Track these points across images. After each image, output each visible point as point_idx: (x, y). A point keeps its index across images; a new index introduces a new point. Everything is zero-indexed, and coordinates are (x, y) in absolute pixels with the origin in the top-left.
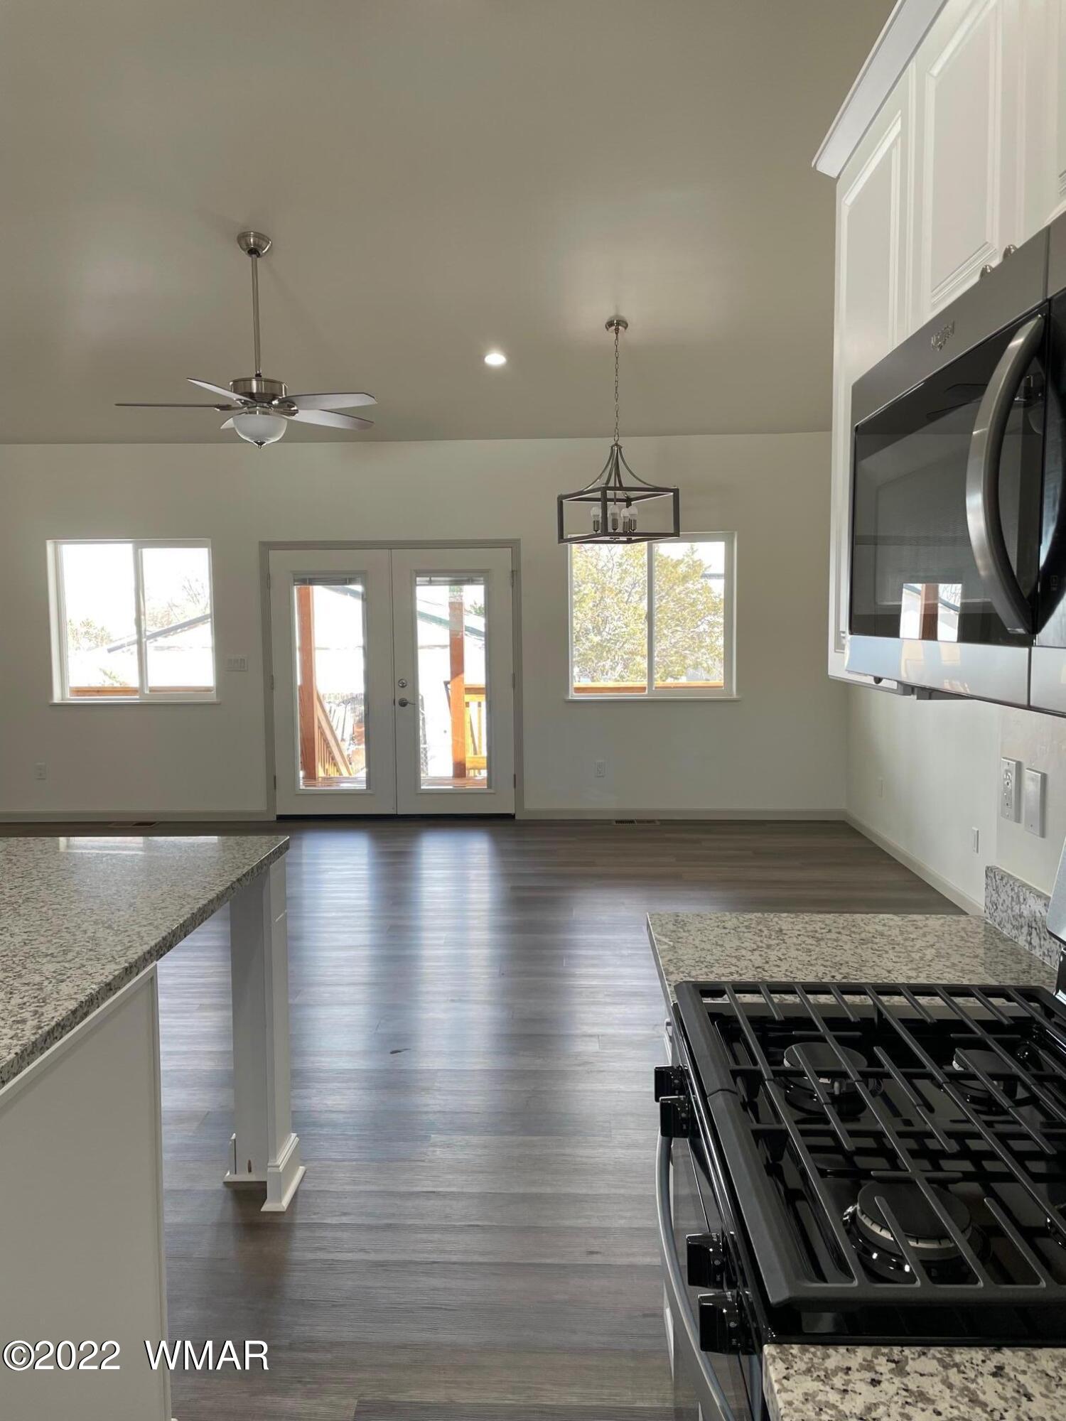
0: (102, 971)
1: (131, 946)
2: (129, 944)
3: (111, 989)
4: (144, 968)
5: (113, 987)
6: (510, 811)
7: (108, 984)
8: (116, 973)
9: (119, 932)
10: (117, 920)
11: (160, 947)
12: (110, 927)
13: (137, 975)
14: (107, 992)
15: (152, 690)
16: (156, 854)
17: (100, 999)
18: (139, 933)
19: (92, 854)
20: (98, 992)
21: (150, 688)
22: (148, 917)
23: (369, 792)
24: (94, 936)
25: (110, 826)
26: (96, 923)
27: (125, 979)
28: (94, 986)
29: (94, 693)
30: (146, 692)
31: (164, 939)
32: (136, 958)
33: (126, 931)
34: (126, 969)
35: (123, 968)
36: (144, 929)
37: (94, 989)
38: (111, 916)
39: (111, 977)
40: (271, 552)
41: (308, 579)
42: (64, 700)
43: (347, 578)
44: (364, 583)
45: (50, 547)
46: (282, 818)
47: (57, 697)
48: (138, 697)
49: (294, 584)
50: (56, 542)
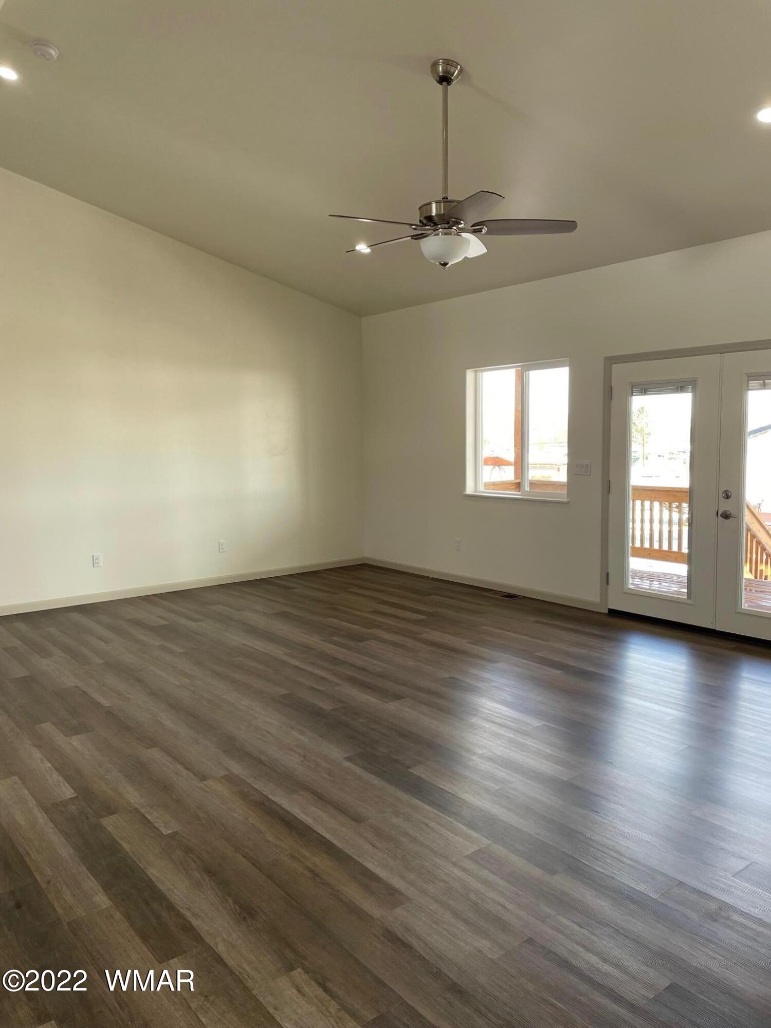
23: (689, 601)
40: (614, 365)
41: (644, 389)
42: (476, 492)
43: (679, 387)
44: (694, 391)
45: (470, 375)
46: (613, 613)
47: (470, 489)
48: (520, 493)
49: (632, 395)
50: (476, 370)
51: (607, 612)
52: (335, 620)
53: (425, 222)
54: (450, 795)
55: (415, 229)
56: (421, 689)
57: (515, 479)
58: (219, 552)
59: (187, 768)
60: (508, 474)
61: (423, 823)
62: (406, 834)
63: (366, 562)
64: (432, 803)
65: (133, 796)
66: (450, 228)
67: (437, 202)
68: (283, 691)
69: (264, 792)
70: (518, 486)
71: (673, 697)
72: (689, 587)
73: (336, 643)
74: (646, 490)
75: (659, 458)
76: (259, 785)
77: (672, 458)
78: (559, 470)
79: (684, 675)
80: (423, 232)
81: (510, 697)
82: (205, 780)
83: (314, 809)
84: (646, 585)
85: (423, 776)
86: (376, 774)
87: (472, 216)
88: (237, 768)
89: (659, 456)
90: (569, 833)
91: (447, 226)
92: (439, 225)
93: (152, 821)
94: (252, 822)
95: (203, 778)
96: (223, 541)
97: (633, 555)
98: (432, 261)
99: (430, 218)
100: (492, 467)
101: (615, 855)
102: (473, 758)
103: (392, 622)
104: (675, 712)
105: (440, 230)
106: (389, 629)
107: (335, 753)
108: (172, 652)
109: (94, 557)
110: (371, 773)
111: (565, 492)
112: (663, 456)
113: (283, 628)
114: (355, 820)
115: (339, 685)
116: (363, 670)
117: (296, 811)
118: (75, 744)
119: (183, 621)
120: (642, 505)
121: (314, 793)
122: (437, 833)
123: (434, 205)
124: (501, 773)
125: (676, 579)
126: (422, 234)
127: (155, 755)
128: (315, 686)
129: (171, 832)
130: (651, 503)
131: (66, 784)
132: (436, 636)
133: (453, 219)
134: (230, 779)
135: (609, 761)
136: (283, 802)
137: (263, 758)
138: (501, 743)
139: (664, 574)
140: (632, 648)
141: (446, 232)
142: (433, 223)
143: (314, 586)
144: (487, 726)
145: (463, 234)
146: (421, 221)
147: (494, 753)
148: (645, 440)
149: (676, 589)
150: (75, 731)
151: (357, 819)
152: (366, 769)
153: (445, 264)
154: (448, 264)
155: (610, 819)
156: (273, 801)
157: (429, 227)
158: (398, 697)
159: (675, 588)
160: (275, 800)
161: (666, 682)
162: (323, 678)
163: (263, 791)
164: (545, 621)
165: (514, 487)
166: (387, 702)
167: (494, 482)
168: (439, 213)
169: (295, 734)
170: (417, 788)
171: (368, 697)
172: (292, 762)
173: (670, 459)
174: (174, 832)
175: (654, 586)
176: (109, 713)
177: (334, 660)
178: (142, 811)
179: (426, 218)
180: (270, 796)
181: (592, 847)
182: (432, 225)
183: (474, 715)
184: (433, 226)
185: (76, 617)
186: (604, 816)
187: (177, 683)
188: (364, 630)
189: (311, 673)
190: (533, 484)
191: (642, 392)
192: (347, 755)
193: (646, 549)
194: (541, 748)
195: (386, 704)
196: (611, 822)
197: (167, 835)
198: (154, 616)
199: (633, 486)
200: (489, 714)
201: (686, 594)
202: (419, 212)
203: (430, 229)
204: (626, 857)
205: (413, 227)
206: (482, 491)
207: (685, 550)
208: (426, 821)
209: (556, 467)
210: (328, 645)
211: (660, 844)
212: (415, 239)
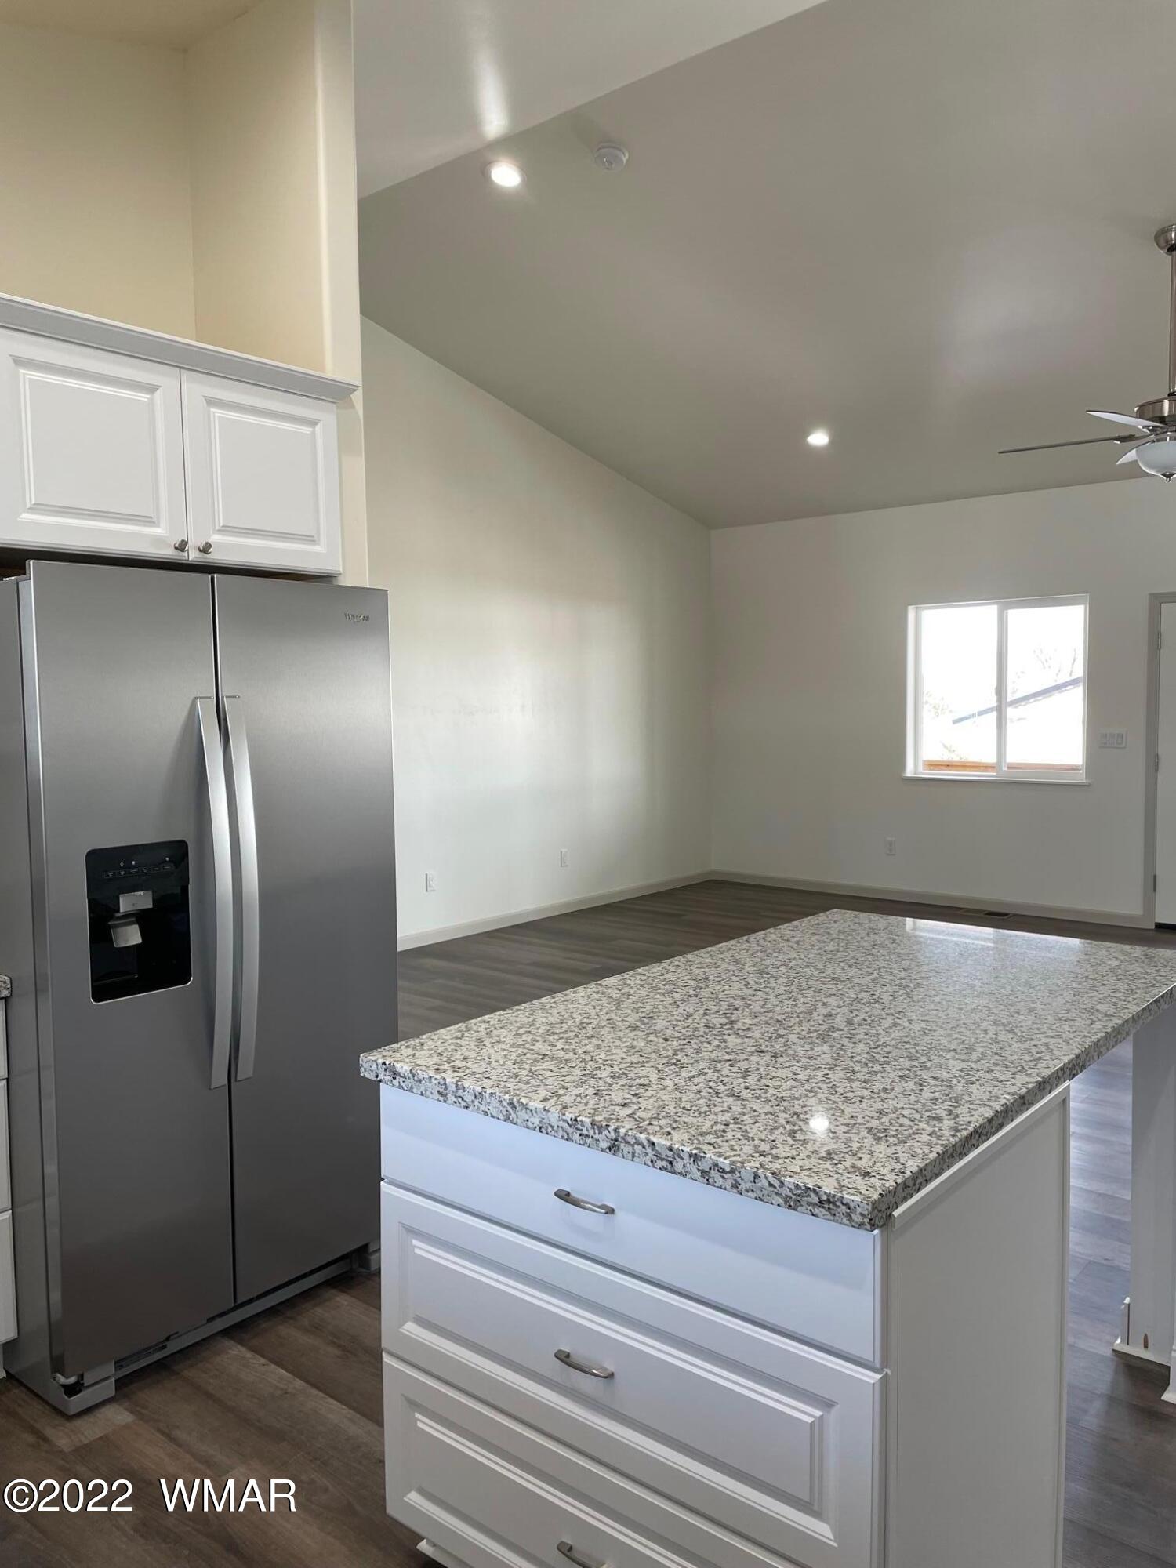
0: (1013, 1081)
1: (1040, 1058)
2: (1038, 1055)
3: (1024, 1103)
4: (1057, 1086)
5: (1026, 1102)
7: (1022, 1097)
8: (1030, 1086)
9: (1024, 1039)
10: (1019, 1025)
11: (1074, 1066)
12: (1011, 1031)
13: (1050, 1092)
14: (1021, 1106)
15: (1011, 767)
16: (1049, 955)
17: (1014, 1111)
18: (1047, 1044)
19: (977, 945)
20: (1013, 1104)
21: (1009, 764)
22: (1054, 1027)
24: (996, 1038)
25: (960, 912)
26: (995, 1023)
27: (1039, 1096)
28: (1008, 1097)
29: (943, 768)
30: (1004, 769)
31: (1077, 1057)
32: (1050, 1073)
33: (1032, 1040)
34: (1040, 1084)
35: (1036, 1082)
36: (1052, 1041)
37: (1008, 1100)
38: (1011, 1019)
39: (1024, 1090)
40: (1163, 605)
42: (922, 774)
45: (911, 613)
46: (1163, 928)
47: (910, 770)
50: (917, 608)
51: (1154, 927)
58: (561, 866)
63: (714, 877)
96: (566, 850)
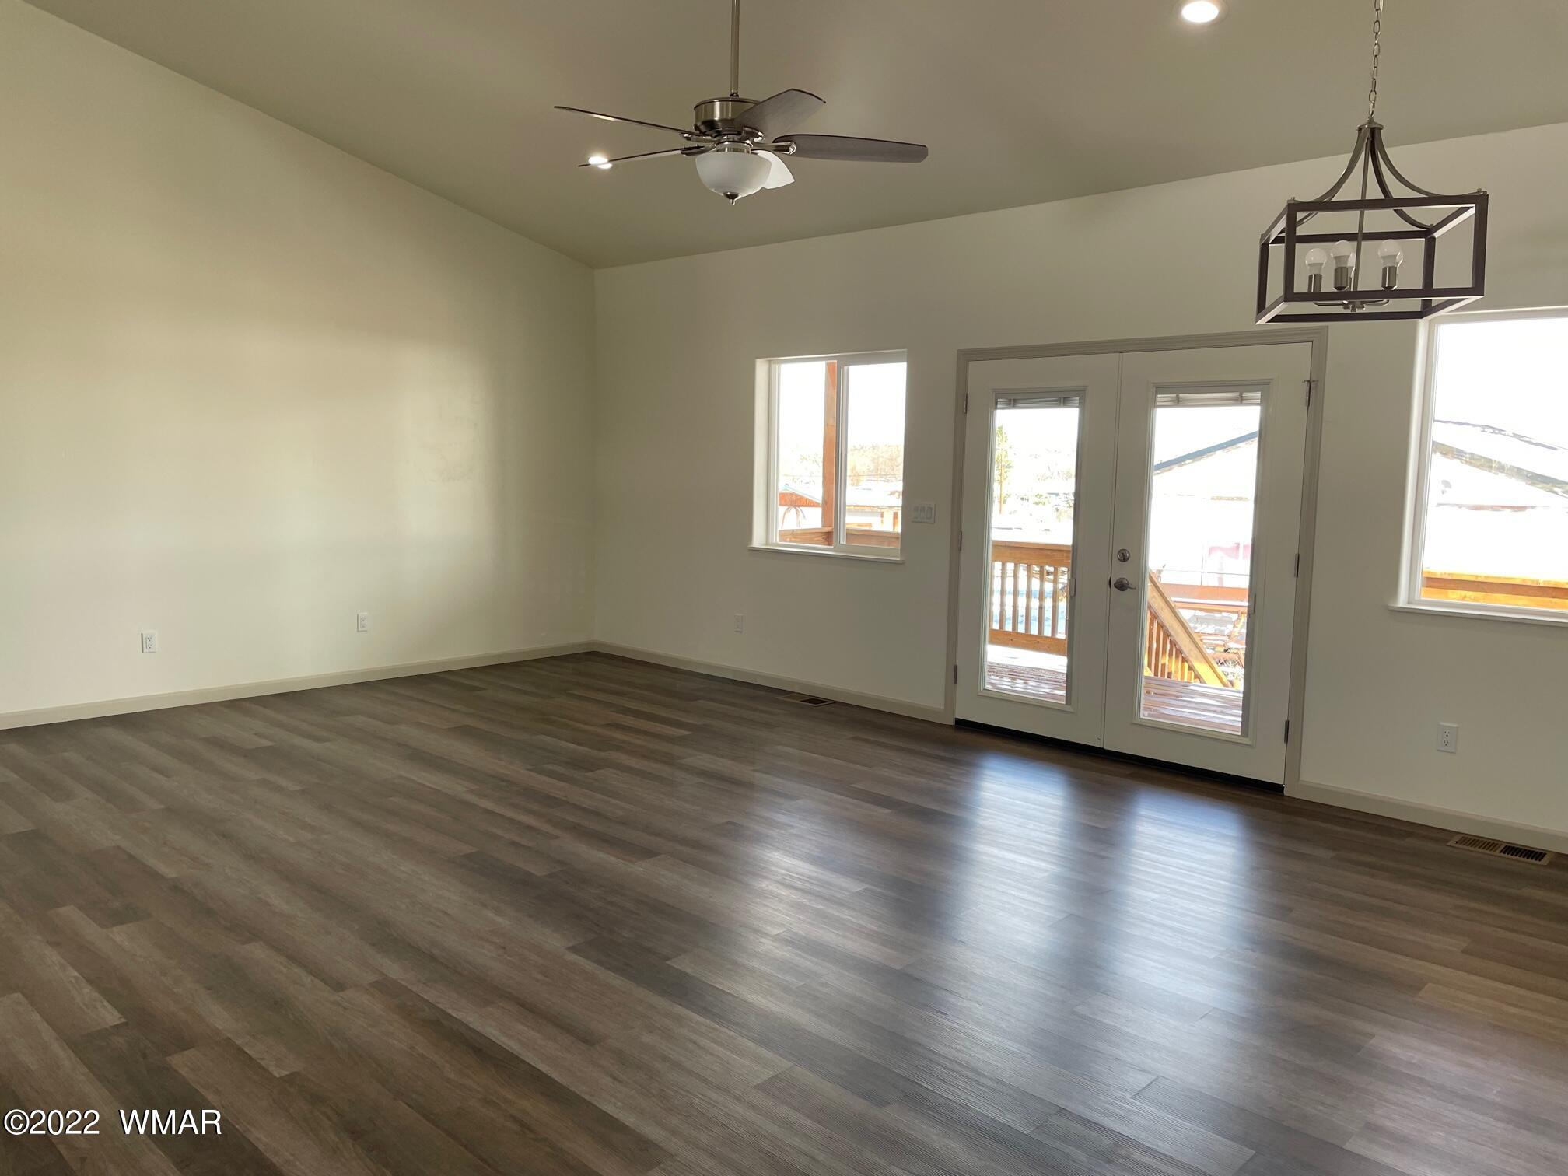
6: (1277, 779)
23: (1069, 708)
40: (971, 364)
41: (1014, 399)
42: (767, 544)
43: (1061, 399)
44: (1082, 406)
45: (761, 367)
46: (962, 725)
47: (758, 540)
48: (832, 547)
49: (996, 408)
50: (770, 361)
51: (952, 723)
52: (548, 739)
53: (703, 128)
54: (730, 998)
55: (688, 139)
56: (684, 841)
57: (823, 526)
58: (358, 631)
59: (311, 973)
60: (813, 519)
61: (691, 1041)
62: (665, 1059)
63: (595, 649)
64: (705, 1011)
65: (221, 1018)
66: (742, 141)
67: (722, 100)
68: (467, 849)
69: (439, 1005)
70: (828, 537)
71: (1046, 845)
72: (1068, 690)
73: (551, 774)
74: (1009, 547)
75: (1022, 502)
76: (430, 995)
77: (1040, 503)
78: (882, 516)
79: (1058, 813)
80: (700, 145)
81: (819, 850)
82: (343, 990)
83: (521, 1027)
84: (1006, 684)
85: (689, 971)
86: (616, 970)
87: (776, 126)
88: (394, 970)
89: (1022, 499)
90: (902, 1044)
91: (736, 138)
92: (725, 135)
93: (254, 1057)
94: (422, 1051)
95: (339, 986)
96: (366, 613)
97: (992, 642)
98: (713, 190)
99: (710, 124)
100: (787, 507)
101: (970, 1074)
102: (763, 940)
103: (638, 741)
104: (1050, 867)
105: (726, 143)
106: (633, 752)
107: (554, 941)
108: (279, 789)
109: (144, 636)
110: (609, 969)
111: (896, 546)
112: (1028, 500)
113: (466, 752)
114: (584, 1041)
115: (557, 837)
116: (595, 813)
117: (492, 1032)
118: (118, 939)
119: (298, 741)
120: (1003, 569)
121: (522, 1004)
122: (712, 1054)
123: (717, 105)
124: (806, 962)
125: (1047, 676)
126: (698, 147)
127: (257, 952)
128: (517, 839)
129: (287, 1073)
130: (1016, 566)
131: (106, 1003)
132: (703, 760)
133: (746, 129)
134: (385, 987)
135: (961, 939)
136: (471, 1019)
137: (436, 952)
138: (805, 918)
139: (1032, 669)
140: (986, 775)
141: (736, 147)
142: (717, 132)
143: (514, 685)
144: (784, 893)
145: (761, 153)
146: (697, 128)
147: (796, 934)
148: (1004, 476)
149: (1047, 691)
150: (118, 918)
151: (587, 1039)
152: (599, 962)
153: (733, 196)
154: (737, 196)
155: (962, 1022)
156: (456, 1018)
157: (710, 138)
158: (648, 853)
159: (1046, 689)
160: (458, 1017)
161: (1037, 823)
162: (530, 828)
163: (439, 1003)
164: (865, 737)
165: (821, 539)
166: (631, 862)
167: (793, 531)
168: (724, 117)
169: (490, 915)
170: (682, 989)
171: (602, 855)
172: (486, 958)
173: (1037, 504)
174: (292, 1074)
175: (1017, 685)
176: (176, 888)
177: (551, 801)
178: (237, 1042)
179: (704, 123)
180: (450, 1011)
181: (939, 1065)
182: (714, 135)
183: (766, 878)
184: (715, 137)
185: (112, 733)
186: (952, 1018)
187: (292, 839)
188: (595, 753)
189: (512, 821)
190: (852, 535)
191: (1010, 404)
192: (570, 944)
193: (1008, 633)
194: (862, 923)
195: (632, 866)
196: (962, 1026)
197: (281, 1078)
198: (248, 732)
199: (993, 541)
200: (786, 875)
201: (1064, 698)
202: (694, 113)
203: (710, 141)
204: (984, 1076)
205: (686, 135)
206: (777, 543)
207: (1062, 634)
208: (694, 1037)
209: (879, 510)
210: (539, 777)
211: (1033, 1056)
212: (687, 154)
